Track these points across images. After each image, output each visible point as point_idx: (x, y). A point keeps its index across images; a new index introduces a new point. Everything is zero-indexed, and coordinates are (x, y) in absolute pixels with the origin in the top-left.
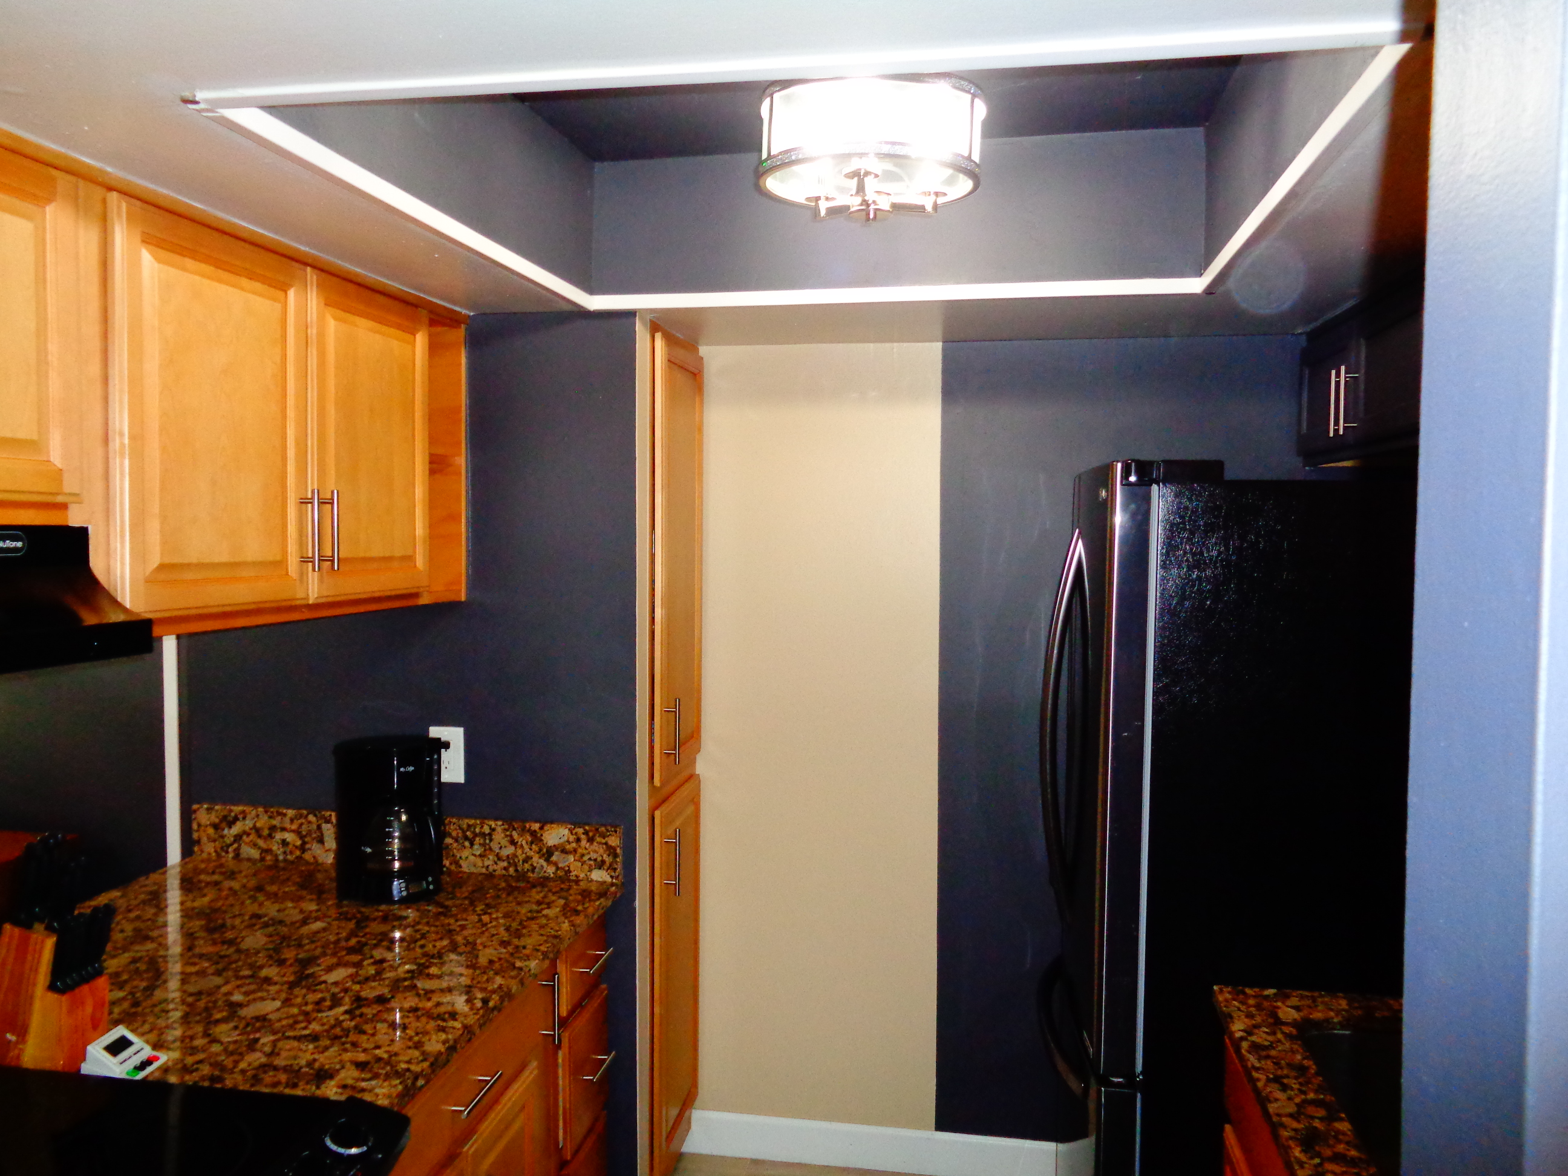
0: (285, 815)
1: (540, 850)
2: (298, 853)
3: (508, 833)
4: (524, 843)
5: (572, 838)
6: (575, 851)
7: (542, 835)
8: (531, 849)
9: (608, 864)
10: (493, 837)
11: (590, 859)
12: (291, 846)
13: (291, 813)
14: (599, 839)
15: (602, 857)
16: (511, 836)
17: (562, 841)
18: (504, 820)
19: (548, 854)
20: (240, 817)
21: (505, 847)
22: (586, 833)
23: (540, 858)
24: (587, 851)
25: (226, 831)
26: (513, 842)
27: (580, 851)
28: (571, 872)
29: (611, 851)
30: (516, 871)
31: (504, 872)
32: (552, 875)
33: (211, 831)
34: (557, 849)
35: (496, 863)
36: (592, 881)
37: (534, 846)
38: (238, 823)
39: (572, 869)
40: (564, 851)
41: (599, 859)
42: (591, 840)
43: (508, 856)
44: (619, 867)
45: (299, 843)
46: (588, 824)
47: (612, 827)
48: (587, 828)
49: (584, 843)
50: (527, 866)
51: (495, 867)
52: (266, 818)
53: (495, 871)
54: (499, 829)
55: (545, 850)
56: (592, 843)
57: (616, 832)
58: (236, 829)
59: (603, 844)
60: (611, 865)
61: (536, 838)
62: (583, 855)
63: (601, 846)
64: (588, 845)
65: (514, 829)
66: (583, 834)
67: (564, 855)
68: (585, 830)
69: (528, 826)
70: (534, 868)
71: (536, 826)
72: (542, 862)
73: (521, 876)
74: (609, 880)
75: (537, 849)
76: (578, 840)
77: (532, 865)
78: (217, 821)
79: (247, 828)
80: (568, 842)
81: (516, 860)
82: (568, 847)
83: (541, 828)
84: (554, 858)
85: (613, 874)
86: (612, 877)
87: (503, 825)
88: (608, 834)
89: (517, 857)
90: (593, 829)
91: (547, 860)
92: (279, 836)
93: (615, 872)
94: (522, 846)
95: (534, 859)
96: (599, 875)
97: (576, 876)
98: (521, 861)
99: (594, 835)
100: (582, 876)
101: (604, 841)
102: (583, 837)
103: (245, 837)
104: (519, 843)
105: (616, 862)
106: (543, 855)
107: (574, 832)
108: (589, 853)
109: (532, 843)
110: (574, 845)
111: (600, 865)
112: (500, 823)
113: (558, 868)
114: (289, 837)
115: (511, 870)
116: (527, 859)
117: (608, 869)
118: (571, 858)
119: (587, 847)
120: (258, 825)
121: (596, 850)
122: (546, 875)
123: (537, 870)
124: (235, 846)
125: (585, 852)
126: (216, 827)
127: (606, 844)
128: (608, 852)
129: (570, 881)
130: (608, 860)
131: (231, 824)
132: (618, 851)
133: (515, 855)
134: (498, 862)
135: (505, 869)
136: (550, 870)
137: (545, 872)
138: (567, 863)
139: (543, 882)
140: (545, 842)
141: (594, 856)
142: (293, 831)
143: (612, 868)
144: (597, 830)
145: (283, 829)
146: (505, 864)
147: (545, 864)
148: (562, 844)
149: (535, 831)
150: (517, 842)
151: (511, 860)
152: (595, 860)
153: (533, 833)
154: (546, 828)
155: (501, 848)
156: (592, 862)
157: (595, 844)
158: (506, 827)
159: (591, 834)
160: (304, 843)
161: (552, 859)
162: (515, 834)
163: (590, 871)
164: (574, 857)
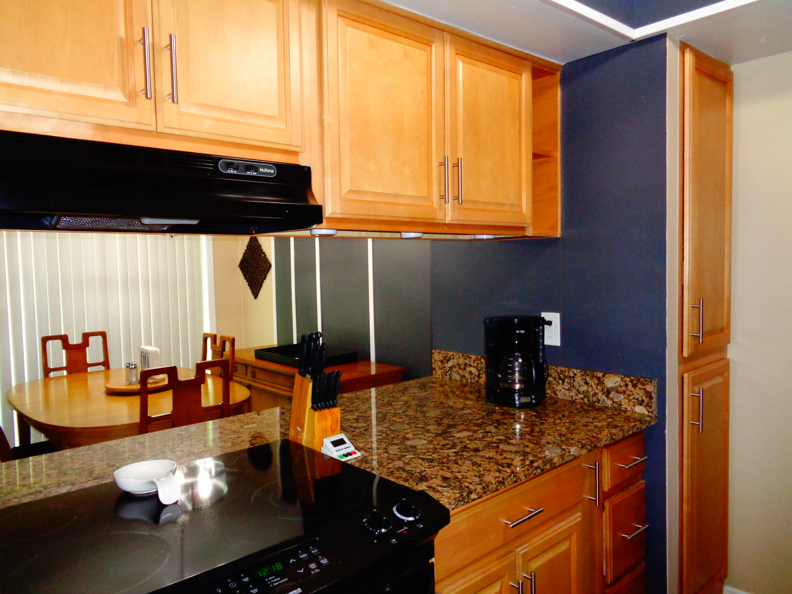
0: (471, 358)
1: (603, 389)
2: (477, 379)
3: (584, 377)
4: (593, 384)
5: (622, 384)
6: (624, 392)
7: (604, 380)
8: (597, 388)
9: (646, 403)
10: (575, 379)
11: (634, 398)
12: (473, 375)
13: (474, 357)
14: (640, 386)
15: (642, 398)
16: (585, 379)
17: (616, 385)
18: (582, 370)
19: (607, 393)
20: (452, 357)
21: (582, 385)
22: (632, 381)
23: (603, 394)
24: (632, 393)
25: (446, 365)
26: (587, 383)
27: (627, 392)
28: (622, 405)
29: (649, 395)
30: (589, 401)
31: (581, 401)
32: (610, 406)
33: (440, 364)
34: (613, 391)
35: (577, 395)
36: (635, 412)
37: (599, 387)
38: (451, 360)
39: (622, 403)
40: (617, 392)
41: (640, 399)
42: (635, 386)
43: (584, 391)
44: (654, 406)
45: (477, 373)
46: (634, 376)
47: (649, 379)
48: (632, 378)
49: (630, 387)
50: (595, 399)
51: (576, 397)
52: (463, 359)
53: (576, 399)
54: (579, 375)
55: (605, 390)
56: (635, 389)
57: (651, 382)
58: (450, 364)
59: (642, 389)
60: (648, 403)
61: (600, 382)
62: (629, 395)
63: (641, 390)
64: (632, 389)
65: (587, 375)
66: (630, 381)
67: (617, 394)
68: (631, 379)
69: (595, 374)
70: (599, 400)
71: (600, 375)
72: (604, 397)
73: (592, 405)
74: (647, 413)
75: (601, 389)
76: (627, 385)
77: (598, 398)
78: (442, 359)
79: (455, 364)
80: (620, 386)
81: (588, 394)
82: (620, 389)
83: (604, 376)
84: (611, 395)
85: (649, 410)
86: (649, 412)
87: (581, 372)
88: (646, 383)
89: (589, 392)
90: (636, 379)
91: (607, 396)
92: (469, 369)
93: (650, 408)
94: (592, 386)
95: (599, 395)
96: (640, 410)
97: (625, 408)
98: (591, 395)
99: (637, 383)
100: (629, 408)
101: (643, 387)
102: (630, 383)
103: (453, 368)
104: (590, 384)
105: (652, 402)
106: (605, 393)
107: (624, 380)
108: (633, 394)
109: (598, 385)
110: (624, 388)
111: (641, 403)
112: (579, 371)
113: (614, 402)
114: (473, 370)
115: (586, 400)
116: (595, 394)
117: (646, 406)
118: (622, 396)
119: (632, 390)
120: (460, 362)
121: (638, 393)
122: (607, 405)
123: (601, 402)
124: (450, 372)
125: (630, 393)
126: (442, 362)
127: (645, 389)
128: (646, 395)
129: (621, 410)
130: (646, 400)
131: (448, 361)
132: (653, 395)
133: (588, 391)
134: (578, 394)
135: (582, 399)
136: (609, 403)
137: (606, 404)
138: (619, 400)
139: (603, 409)
140: (606, 385)
141: (636, 396)
142: (474, 367)
143: (648, 406)
144: (639, 379)
145: (470, 366)
146: (582, 396)
147: (605, 398)
148: (616, 387)
149: (600, 377)
150: (589, 383)
151: (585, 393)
152: (638, 399)
153: (599, 379)
154: (606, 376)
155: (580, 386)
156: (635, 400)
157: (637, 388)
158: (583, 373)
159: (635, 382)
160: (479, 374)
161: (609, 396)
162: (588, 379)
163: (634, 406)
164: (624, 396)
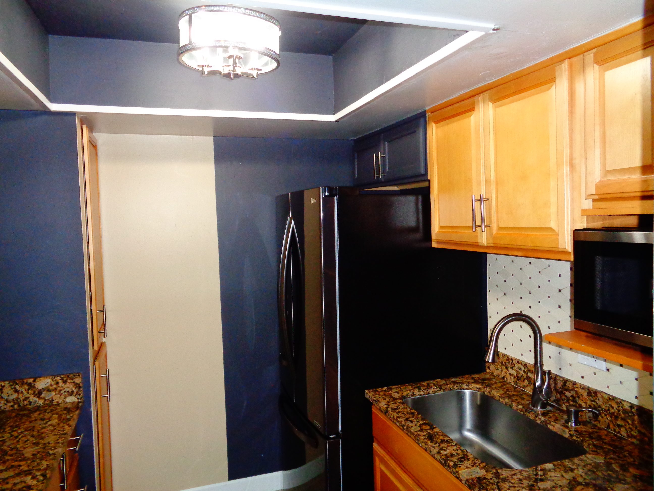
1: (34, 392)
3: (13, 387)
4: (23, 391)
5: (53, 383)
6: (56, 389)
7: (35, 385)
8: (28, 393)
9: (75, 392)
10: (3, 390)
11: (65, 392)
14: (69, 381)
15: (72, 389)
16: (15, 388)
17: (47, 385)
18: (10, 381)
19: (39, 394)
21: (12, 395)
22: (62, 379)
23: (34, 397)
24: (63, 388)
26: (16, 391)
27: (58, 389)
28: (53, 400)
29: (78, 386)
30: (19, 406)
31: (11, 408)
32: (42, 404)
34: (44, 390)
35: (6, 404)
36: (67, 403)
37: (30, 391)
39: (54, 399)
40: (49, 390)
41: (70, 391)
42: (65, 382)
43: (13, 400)
44: (82, 393)
46: (63, 374)
47: (76, 373)
48: (62, 376)
49: (61, 384)
50: (26, 403)
51: (5, 407)
53: (5, 408)
54: (7, 386)
55: (37, 392)
56: (66, 384)
57: (79, 375)
59: (72, 383)
60: (77, 393)
61: (31, 386)
62: (61, 390)
63: (71, 384)
64: (63, 385)
65: (17, 384)
66: (60, 380)
67: (48, 393)
68: (61, 377)
69: (25, 381)
70: (30, 403)
71: (31, 380)
72: (36, 399)
73: (23, 408)
74: (77, 400)
75: (32, 392)
76: (57, 383)
77: (29, 401)
80: (51, 385)
81: (19, 400)
82: (51, 388)
83: (34, 381)
84: (43, 395)
85: (79, 397)
86: (78, 399)
87: (9, 383)
88: (75, 377)
89: (19, 399)
90: (66, 376)
91: (39, 397)
93: (80, 396)
94: (22, 392)
95: (30, 398)
96: (70, 399)
97: (57, 402)
98: (22, 401)
99: (67, 379)
100: (60, 401)
101: (73, 381)
102: (60, 381)
104: (20, 391)
105: (80, 391)
106: (36, 394)
107: (54, 380)
108: (64, 389)
109: (28, 390)
110: (55, 386)
111: (71, 394)
112: (7, 382)
113: (45, 400)
115: (16, 406)
116: (26, 398)
117: (76, 395)
118: (54, 393)
119: (63, 386)
121: (69, 387)
122: (38, 405)
123: (32, 403)
125: (61, 389)
127: (74, 382)
128: (75, 386)
129: (53, 405)
130: (75, 391)
132: (81, 385)
133: (18, 398)
134: (7, 403)
135: (12, 406)
136: (41, 402)
137: (38, 403)
138: (51, 397)
139: (38, 408)
140: (37, 388)
141: (67, 390)
143: (78, 394)
144: (68, 376)
146: (12, 404)
147: (37, 399)
148: (48, 387)
149: (30, 383)
150: (19, 391)
151: (16, 401)
152: (68, 392)
153: (29, 385)
154: (37, 380)
155: (9, 395)
156: (66, 393)
157: (67, 383)
158: (11, 384)
159: (65, 379)
161: (41, 396)
162: (17, 387)
163: (65, 398)
164: (55, 392)
